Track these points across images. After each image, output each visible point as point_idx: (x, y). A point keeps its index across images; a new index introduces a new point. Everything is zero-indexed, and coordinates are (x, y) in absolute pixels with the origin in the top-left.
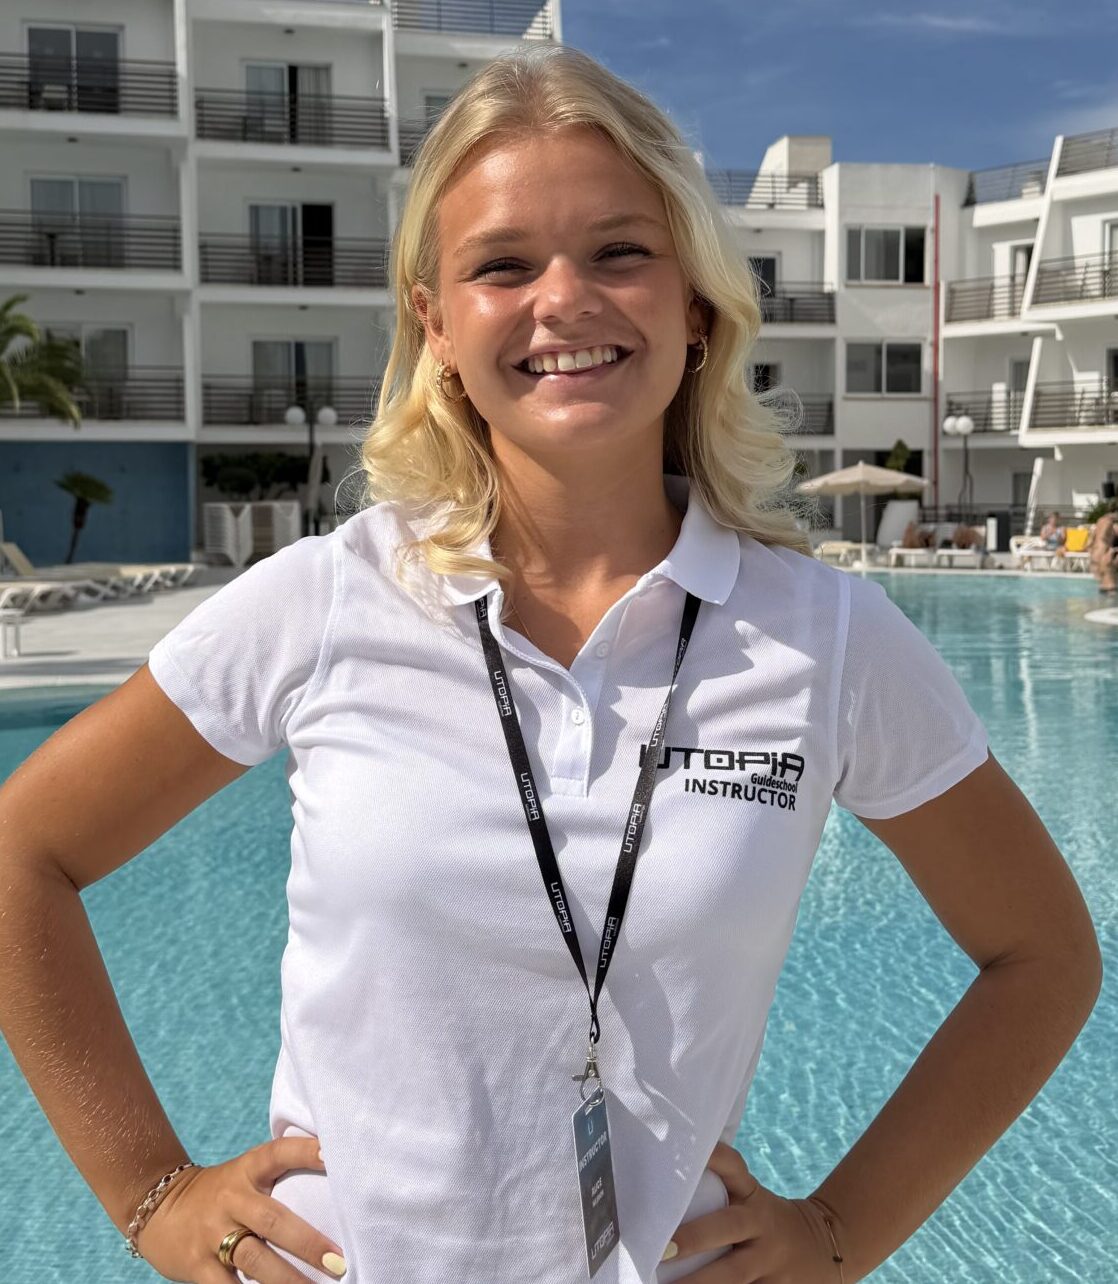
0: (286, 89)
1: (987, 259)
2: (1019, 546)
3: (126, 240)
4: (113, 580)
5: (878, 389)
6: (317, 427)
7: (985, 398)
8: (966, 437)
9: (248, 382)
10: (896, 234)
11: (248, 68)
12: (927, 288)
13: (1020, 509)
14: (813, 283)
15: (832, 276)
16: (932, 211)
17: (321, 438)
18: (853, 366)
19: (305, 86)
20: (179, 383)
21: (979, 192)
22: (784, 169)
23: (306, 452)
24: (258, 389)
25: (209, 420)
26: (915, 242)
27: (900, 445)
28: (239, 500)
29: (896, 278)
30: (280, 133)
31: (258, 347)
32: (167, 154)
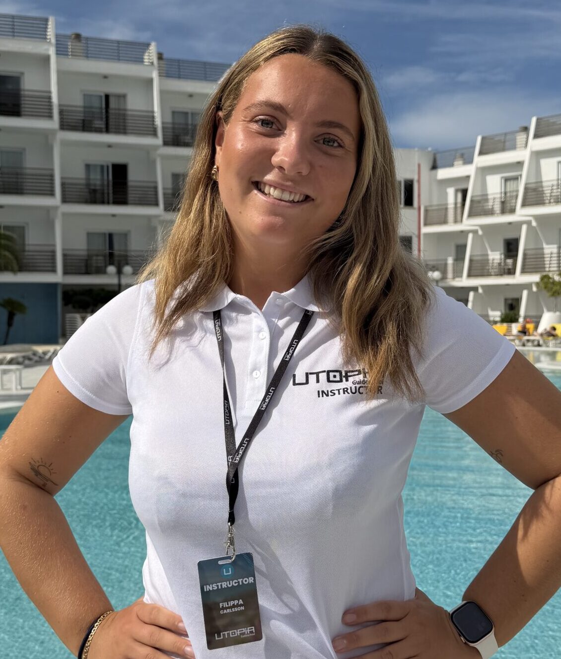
0: (104, 106)
1: (444, 196)
3: (25, 180)
6: (122, 276)
7: (444, 263)
8: (437, 281)
9: (85, 253)
11: (84, 95)
12: (415, 209)
16: (416, 172)
17: (124, 280)
19: (113, 104)
20: (53, 253)
21: (439, 163)
23: (116, 288)
24: (90, 256)
25: (66, 272)
26: (409, 187)
28: (83, 312)
30: (100, 128)
31: (90, 235)
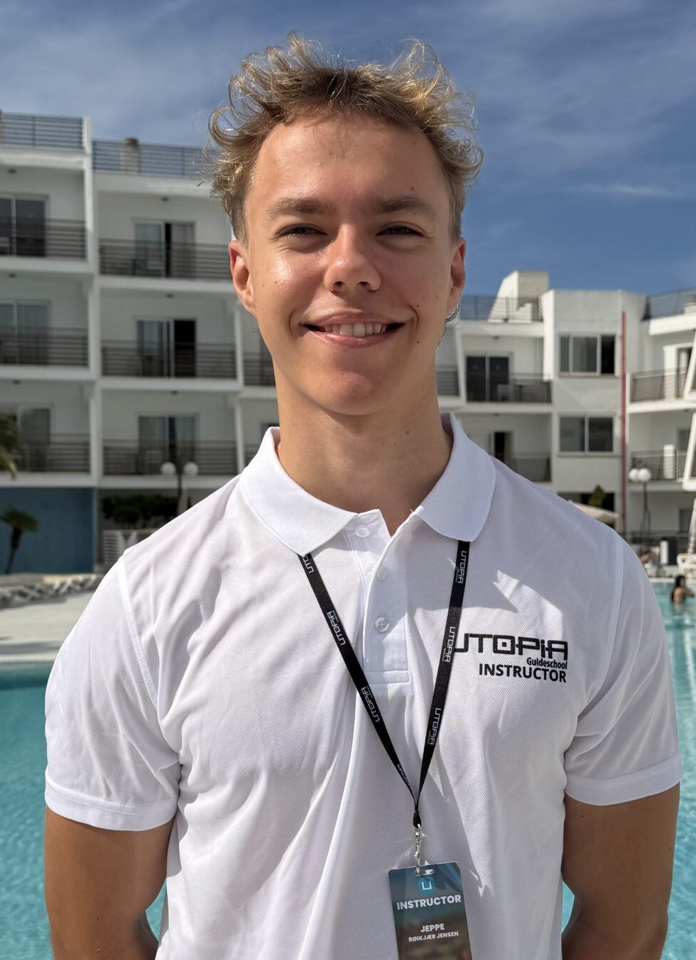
0: (163, 239)
1: (659, 357)
2: (684, 561)
3: (50, 345)
4: (38, 586)
5: (582, 449)
6: (184, 477)
7: (659, 455)
8: (645, 484)
9: (135, 445)
10: (595, 340)
11: (137, 225)
12: (617, 378)
13: (684, 535)
14: (535, 374)
15: (550, 370)
16: (620, 324)
17: (187, 484)
18: (564, 433)
19: (176, 237)
20: (86, 446)
21: (653, 311)
22: (515, 294)
23: (176, 495)
24: (142, 450)
25: (108, 471)
26: (608, 346)
27: (598, 489)
28: (129, 528)
29: (595, 370)
30: (158, 271)
31: (144, 421)
32: (79, 285)
